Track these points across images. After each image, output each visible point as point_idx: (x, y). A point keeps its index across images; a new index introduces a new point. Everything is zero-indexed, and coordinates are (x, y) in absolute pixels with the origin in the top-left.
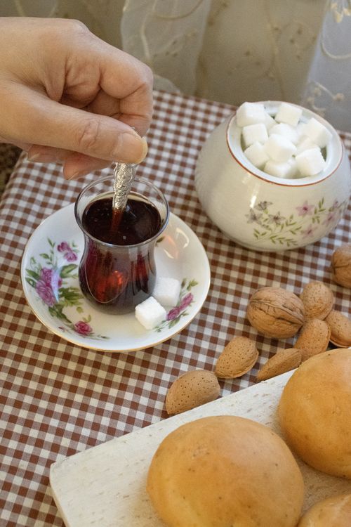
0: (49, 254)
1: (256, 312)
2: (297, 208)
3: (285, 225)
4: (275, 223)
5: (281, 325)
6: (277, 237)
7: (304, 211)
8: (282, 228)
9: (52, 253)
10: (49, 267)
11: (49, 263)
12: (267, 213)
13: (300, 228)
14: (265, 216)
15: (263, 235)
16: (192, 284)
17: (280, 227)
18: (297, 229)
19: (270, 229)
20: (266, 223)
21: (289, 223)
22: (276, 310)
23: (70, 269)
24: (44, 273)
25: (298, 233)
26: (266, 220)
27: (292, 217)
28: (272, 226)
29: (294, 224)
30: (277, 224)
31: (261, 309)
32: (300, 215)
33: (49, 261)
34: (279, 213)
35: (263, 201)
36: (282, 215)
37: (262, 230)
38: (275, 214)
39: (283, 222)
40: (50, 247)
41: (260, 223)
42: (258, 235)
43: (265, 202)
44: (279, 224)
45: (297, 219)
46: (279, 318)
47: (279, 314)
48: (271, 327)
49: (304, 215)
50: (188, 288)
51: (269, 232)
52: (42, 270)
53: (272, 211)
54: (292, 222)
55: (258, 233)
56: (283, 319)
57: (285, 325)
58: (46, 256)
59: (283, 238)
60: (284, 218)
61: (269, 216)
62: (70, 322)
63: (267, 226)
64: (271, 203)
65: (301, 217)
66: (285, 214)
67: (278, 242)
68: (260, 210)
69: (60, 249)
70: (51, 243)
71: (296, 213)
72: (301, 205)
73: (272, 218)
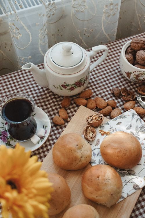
0: (3, 126)
9: (4, 126)
10: (4, 130)
11: (3, 129)
16: (46, 127)
24: (2, 133)
33: (3, 128)
40: (3, 124)
50: (45, 128)
52: (2, 132)
58: (2, 127)
62: (13, 146)
70: (2, 123)
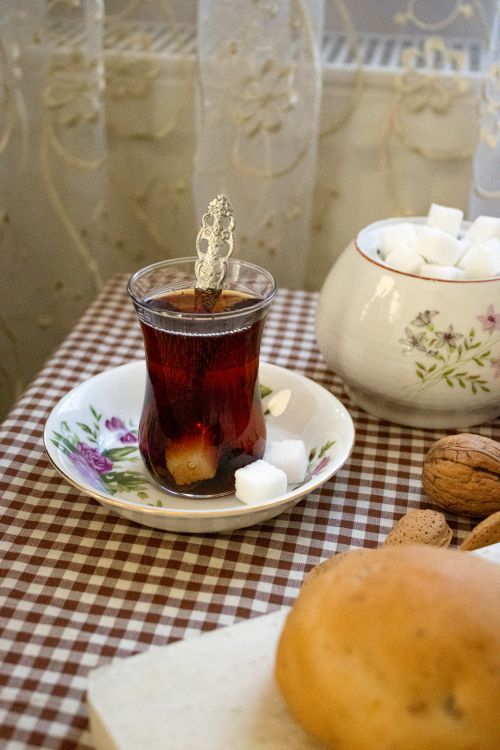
0: (93, 429)
1: (438, 466)
2: (479, 318)
3: (464, 348)
4: (446, 346)
5: (483, 480)
6: (455, 373)
7: (490, 324)
8: (460, 353)
9: (98, 428)
10: (92, 445)
11: (92, 440)
12: (432, 329)
13: (488, 353)
14: (430, 336)
15: (431, 370)
16: (326, 448)
17: (455, 353)
18: (484, 355)
19: (441, 358)
20: (433, 348)
21: (469, 344)
22: (470, 453)
23: (124, 452)
25: (486, 362)
26: (433, 341)
27: (472, 334)
28: (444, 351)
29: (478, 345)
30: (450, 346)
31: (445, 459)
32: (485, 330)
33: (91, 436)
34: (451, 327)
35: (423, 311)
36: (456, 331)
37: (428, 362)
38: (445, 330)
39: (459, 342)
40: (95, 419)
41: (423, 349)
42: (422, 371)
43: (428, 312)
44: (454, 347)
45: (481, 336)
46: (477, 469)
47: (477, 460)
48: (467, 486)
49: (491, 330)
50: (320, 456)
51: (440, 364)
52: (81, 444)
53: (440, 325)
54: (474, 343)
55: (423, 368)
56: (485, 470)
57: (491, 481)
58: (87, 429)
59: (463, 374)
60: (462, 336)
61: (436, 333)
63: (436, 353)
64: (437, 313)
65: (487, 332)
66: (461, 329)
67: (455, 382)
68: (420, 326)
69: (110, 425)
70: (94, 413)
71: (478, 327)
72: (484, 312)
73: (442, 336)
